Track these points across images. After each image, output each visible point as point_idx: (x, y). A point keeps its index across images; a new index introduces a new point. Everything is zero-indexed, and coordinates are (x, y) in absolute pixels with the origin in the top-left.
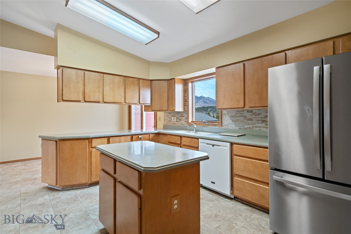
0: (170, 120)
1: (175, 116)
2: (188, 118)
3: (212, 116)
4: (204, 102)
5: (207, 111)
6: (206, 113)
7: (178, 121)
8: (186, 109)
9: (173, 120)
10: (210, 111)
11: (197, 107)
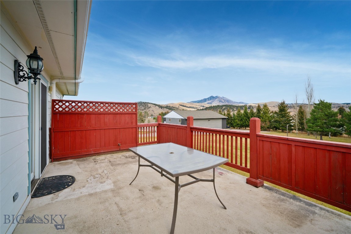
4: (219, 101)
11: (212, 105)
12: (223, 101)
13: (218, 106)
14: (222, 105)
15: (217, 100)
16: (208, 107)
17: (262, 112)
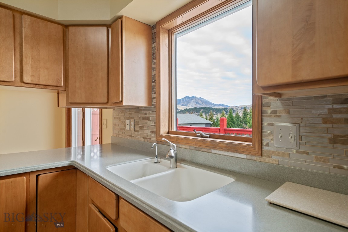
0: (123, 126)
1: (133, 118)
2: (157, 124)
3: (205, 117)
4: (196, 103)
5: (199, 112)
6: (198, 114)
7: (137, 131)
8: (154, 100)
9: (128, 127)
10: (203, 112)
11: (188, 108)
12: (201, 102)
13: (195, 108)
14: (200, 108)
15: (193, 101)
16: (183, 109)
17: (248, 116)
